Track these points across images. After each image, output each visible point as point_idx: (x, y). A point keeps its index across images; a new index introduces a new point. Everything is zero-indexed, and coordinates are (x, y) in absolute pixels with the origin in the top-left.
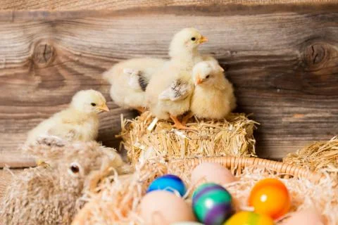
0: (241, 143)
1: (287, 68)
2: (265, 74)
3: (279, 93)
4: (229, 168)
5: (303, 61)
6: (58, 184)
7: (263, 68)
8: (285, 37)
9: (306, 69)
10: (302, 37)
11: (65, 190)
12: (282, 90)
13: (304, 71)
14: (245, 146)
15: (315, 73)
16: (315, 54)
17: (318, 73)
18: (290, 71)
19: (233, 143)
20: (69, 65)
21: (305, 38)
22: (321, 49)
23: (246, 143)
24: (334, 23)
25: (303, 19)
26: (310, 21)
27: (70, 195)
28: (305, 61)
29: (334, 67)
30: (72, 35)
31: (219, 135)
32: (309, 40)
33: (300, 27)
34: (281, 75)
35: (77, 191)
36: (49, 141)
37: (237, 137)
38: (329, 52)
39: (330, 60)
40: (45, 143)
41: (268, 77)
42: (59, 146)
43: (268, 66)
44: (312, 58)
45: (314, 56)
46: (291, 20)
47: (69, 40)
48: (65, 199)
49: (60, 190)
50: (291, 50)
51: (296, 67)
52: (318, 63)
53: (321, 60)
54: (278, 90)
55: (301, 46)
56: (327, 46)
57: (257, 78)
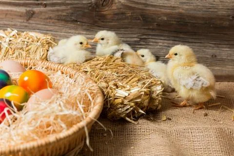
0: (43, 53)
1: (84, 8)
2: (71, 11)
3: (79, 25)
5: (95, 4)
7: (69, 7)
9: (97, 10)
12: (81, 23)
13: (96, 11)
14: (45, 55)
15: (102, 13)
17: (104, 13)
18: (86, 11)
19: (38, 53)
28: (97, 4)
29: (115, 9)
31: (30, 47)
34: (80, 12)
37: (42, 49)
39: (113, 5)
41: (72, 13)
43: (72, 6)
44: (101, 3)
51: (90, 8)
52: (105, 6)
53: (107, 4)
54: (79, 23)
57: (65, 14)
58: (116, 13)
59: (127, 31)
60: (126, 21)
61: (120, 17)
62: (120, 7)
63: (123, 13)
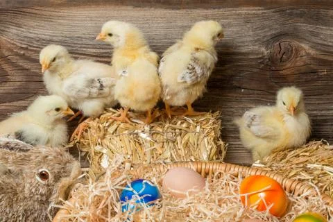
0: (210, 147)
1: (252, 67)
3: (243, 94)
4: (200, 173)
5: (269, 59)
6: (22, 191)
8: (251, 33)
9: (273, 68)
10: (269, 34)
11: (31, 197)
12: (246, 90)
13: (270, 70)
14: (214, 150)
15: (281, 72)
16: (282, 52)
17: (284, 72)
18: (255, 70)
19: (202, 147)
20: (14, 59)
21: (271, 35)
22: (289, 47)
23: (215, 146)
24: (302, 20)
25: (271, 14)
26: (277, 16)
27: (36, 203)
28: (272, 59)
29: (302, 66)
30: (18, 25)
31: (186, 137)
32: (277, 37)
33: (267, 22)
35: (44, 198)
36: (12, 145)
37: (206, 140)
38: (297, 51)
39: (298, 59)
40: (8, 147)
42: (23, 151)
44: (279, 57)
45: (281, 54)
46: (256, 15)
47: (14, 31)
48: (31, 208)
49: (25, 198)
50: (256, 47)
51: (262, 66)
52: (285, 61)
53: (288, 59)
54: (243, 90)
55: (267, 44)
56: (295, 43)
58: (302, 71)
59: (321, 99)
60: (319, 83)
61: (309, 77)
62: (308, 62)
63: (314, 72)
